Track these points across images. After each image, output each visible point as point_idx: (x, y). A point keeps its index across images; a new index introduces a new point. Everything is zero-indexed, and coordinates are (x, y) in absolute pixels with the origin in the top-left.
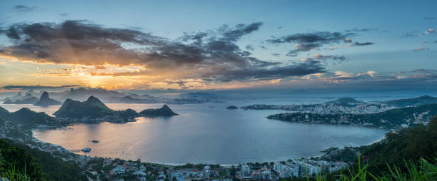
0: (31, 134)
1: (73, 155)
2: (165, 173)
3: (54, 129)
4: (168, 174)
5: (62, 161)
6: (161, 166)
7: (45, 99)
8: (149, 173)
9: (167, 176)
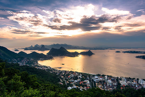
0: (37, 62)
1: (55, 70)
2: (89, 77)
3: (47, 60)
4: (90, 78)
5: (50, 73)
6: (88, 74)
7: (43, 48)
8: (83, 77)
9: (90, 79)
